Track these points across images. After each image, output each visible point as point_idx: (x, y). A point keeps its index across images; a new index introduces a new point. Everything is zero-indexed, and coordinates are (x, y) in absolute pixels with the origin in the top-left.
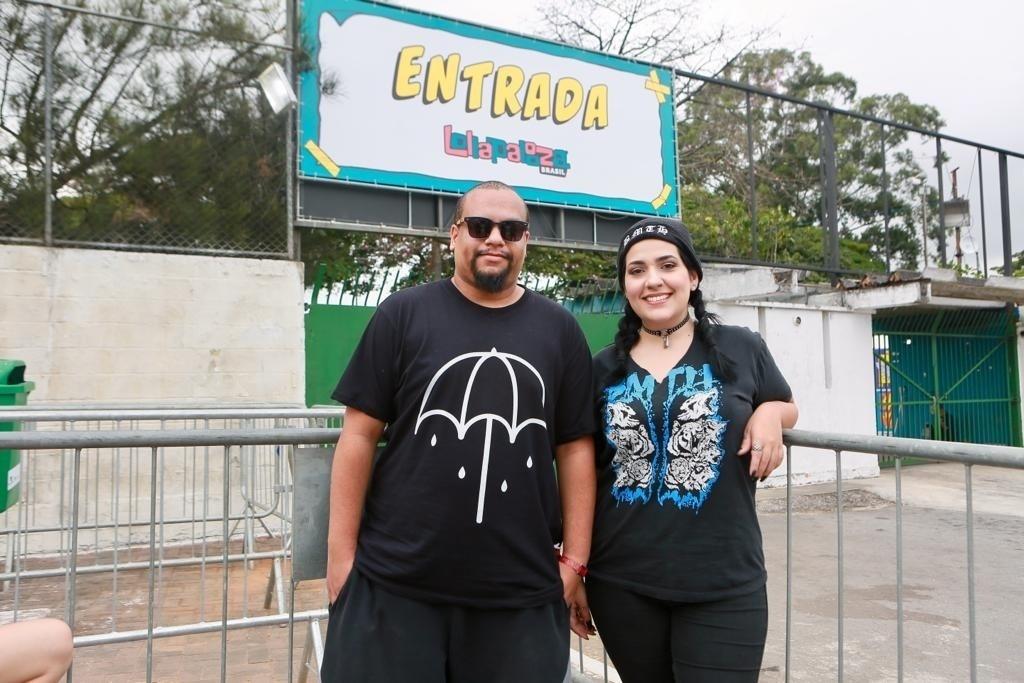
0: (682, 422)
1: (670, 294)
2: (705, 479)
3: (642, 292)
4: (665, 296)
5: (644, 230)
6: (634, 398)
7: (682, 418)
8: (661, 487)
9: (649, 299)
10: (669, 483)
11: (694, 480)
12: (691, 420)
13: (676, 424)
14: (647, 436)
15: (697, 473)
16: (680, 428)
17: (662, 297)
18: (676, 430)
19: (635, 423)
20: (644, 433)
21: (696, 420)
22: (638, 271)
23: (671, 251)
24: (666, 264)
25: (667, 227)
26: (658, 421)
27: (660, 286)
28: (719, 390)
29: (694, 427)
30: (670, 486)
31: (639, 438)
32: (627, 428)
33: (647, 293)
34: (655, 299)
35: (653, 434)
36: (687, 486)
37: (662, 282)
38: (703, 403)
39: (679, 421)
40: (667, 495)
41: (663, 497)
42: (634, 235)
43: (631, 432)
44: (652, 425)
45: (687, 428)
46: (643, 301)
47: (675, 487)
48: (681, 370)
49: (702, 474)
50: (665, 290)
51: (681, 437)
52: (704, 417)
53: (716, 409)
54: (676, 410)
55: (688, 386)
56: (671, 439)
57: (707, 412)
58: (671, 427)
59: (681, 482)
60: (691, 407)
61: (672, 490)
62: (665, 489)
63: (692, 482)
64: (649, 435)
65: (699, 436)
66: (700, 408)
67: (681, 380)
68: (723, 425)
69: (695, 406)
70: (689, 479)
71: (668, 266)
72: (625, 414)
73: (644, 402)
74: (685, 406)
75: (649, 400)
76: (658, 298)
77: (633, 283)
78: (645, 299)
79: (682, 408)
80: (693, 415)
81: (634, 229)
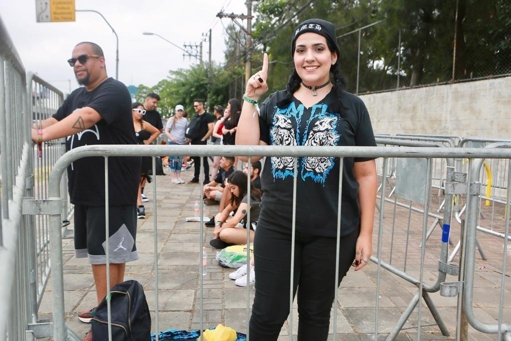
0: (315, 132)
1: (319, 66)
2: (326, 166)
3: (303, 64)
4: (315, 67)
5: (308, 26)
6: (292, 116)
7: (315, 130)
8: (303, 170)
9: (306, 68)
10: (307, 168)
11: (320, 166)
12: (319, 131)
13: (312, 132)
14: (294, 136)
15: (322, 162)
16: (313, 135)
17: (314, 68)
18: (311, 136)
19: (289, 127)
20: (293, 134)
21: (323, 131)
22: (302, 51)
23: (321, 40)
24: (318, 48)
25: (321, 26)
26: (302, 130)
27: (313, 61)
28: (338, 118)
29: (321, 135)
30: (308, 170)
31: (289, 136)
32: (284, 128)
33: (306, 64)
34: (309, 68)
35: (298, 136)
36: (317, 170)
37: (314, 59)
38: (328, 122)
39: (314, 131)
40: (307, 175)
41: (305, 176)
42: (301, 29)
43: (286, 131)
44: (298, 131)
45: (317, 136)
46: (304, 69)
47: (311, 170)
48: (320, 106)
49: (325, 163)
50: (316, 64)
51: (313, 141)
52: (327, 130)
53: (335, 127)
54: (313, 125)
55: (322, 114)
56: (307, 141)
57: (329, 127)
58: (308, 134)
59: (313, 168)
60: (321, 124)
61: (309, 172)
62: (305, 171)
63: (320, 168)
64: (295, 136)
65: (323, 141)
66: (326, 125)
67: (319, 110)
68: (338, 137)
69: (323, 124)
70: (318, 166)
71: (319, 49)
72: (285, 121)
73: (297, 119)
74: (318, 123)
75: (300, 118)
76: (312, 68)
77: (298, 58)
78: (304, 68)
79: (316, 124)
80: (322, 128)
81: (302, 26)
